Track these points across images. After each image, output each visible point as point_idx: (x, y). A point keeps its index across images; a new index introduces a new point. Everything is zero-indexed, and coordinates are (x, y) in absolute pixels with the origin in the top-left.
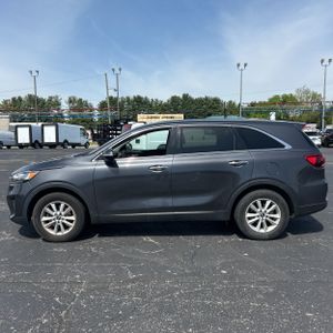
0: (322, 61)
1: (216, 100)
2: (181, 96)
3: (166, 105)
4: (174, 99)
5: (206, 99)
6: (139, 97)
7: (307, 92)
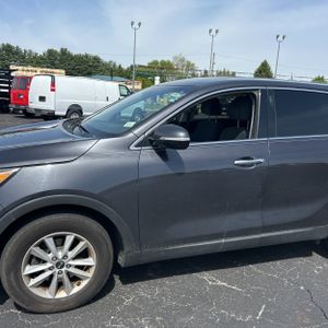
0: (210, 31)
1: (96, 59)
2: (59, 50)
3: (41, 58)
4: (51, 52)
5: (87, 56)
6: (9, 46)
7: (182, 60)
